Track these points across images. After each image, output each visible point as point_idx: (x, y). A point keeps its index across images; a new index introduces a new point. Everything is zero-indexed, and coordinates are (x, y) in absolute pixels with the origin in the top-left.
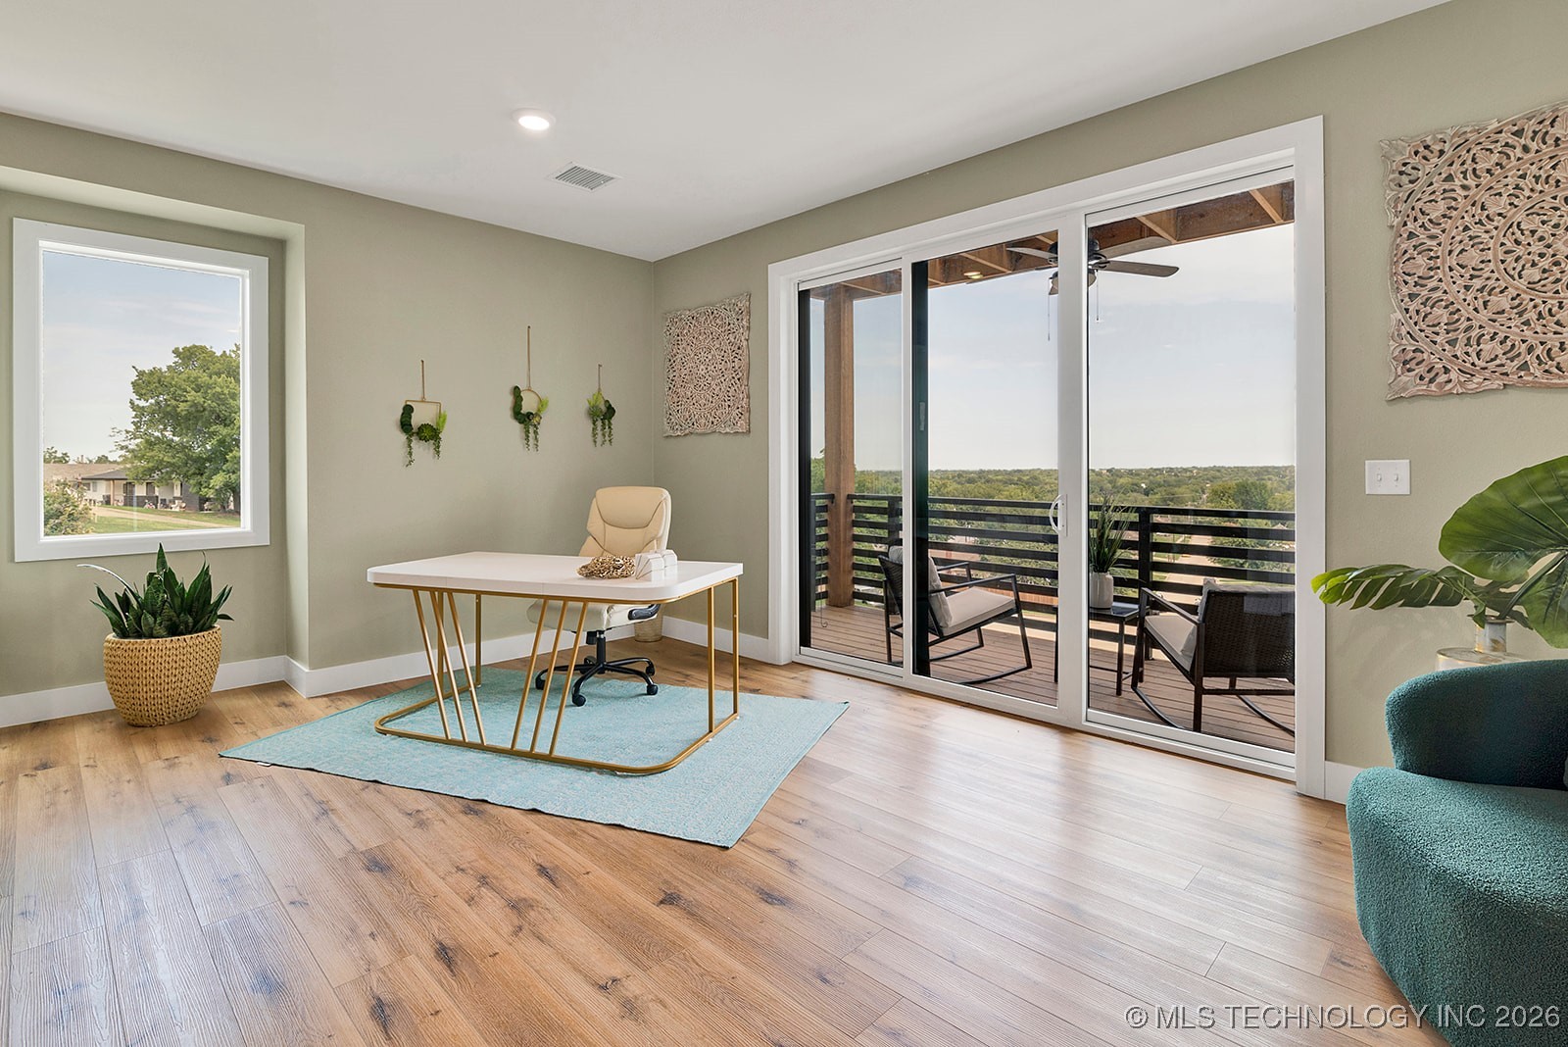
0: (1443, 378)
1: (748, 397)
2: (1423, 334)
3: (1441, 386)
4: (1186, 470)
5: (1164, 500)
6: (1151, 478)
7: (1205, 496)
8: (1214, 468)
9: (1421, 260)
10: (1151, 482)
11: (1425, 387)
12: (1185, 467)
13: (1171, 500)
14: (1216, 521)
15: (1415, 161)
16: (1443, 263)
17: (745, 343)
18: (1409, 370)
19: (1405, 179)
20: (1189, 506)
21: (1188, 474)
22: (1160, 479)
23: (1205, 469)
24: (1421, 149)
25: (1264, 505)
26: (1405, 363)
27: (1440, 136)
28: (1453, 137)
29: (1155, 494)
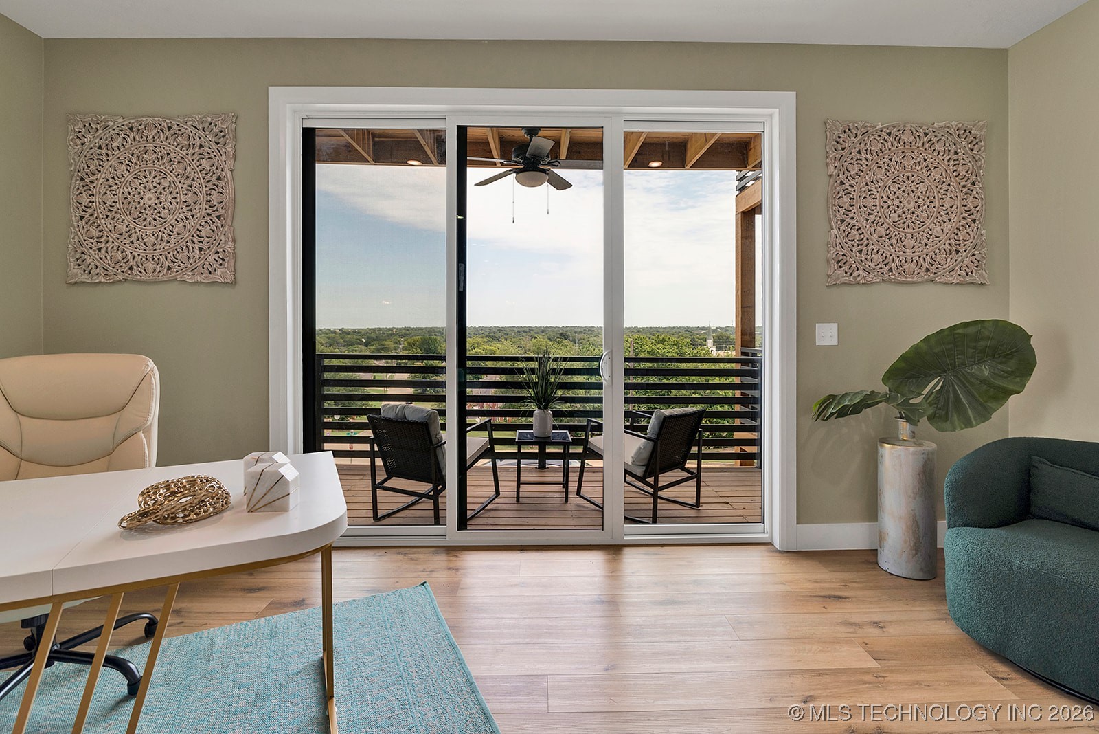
0: (856, 274)
1: (234, 240)
2: (847, 245)
3: (855, 278)
4: (389, 329)
5: (378, 350)
6: (368, 335)
7: (401, 346)
8: (405, 328)
9: (846, 199)
10: (368, 338)
11: (847, 278)
12: (388, 327)
13: (382, 349)
14: (410, 363)
15: (844, 136)
16: (857, 202)
17: (229, 174)
18: (841, 267)
19: (839, 147)
20: (394, 353)
21: (390, 332)
22: (373, 335)
23: (400, 329)
24: (847, 130)
25: (436, 351)
26: (838, 262)
27: (856, 125)
28: (862, 127)
29: (372, 345)
